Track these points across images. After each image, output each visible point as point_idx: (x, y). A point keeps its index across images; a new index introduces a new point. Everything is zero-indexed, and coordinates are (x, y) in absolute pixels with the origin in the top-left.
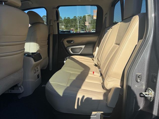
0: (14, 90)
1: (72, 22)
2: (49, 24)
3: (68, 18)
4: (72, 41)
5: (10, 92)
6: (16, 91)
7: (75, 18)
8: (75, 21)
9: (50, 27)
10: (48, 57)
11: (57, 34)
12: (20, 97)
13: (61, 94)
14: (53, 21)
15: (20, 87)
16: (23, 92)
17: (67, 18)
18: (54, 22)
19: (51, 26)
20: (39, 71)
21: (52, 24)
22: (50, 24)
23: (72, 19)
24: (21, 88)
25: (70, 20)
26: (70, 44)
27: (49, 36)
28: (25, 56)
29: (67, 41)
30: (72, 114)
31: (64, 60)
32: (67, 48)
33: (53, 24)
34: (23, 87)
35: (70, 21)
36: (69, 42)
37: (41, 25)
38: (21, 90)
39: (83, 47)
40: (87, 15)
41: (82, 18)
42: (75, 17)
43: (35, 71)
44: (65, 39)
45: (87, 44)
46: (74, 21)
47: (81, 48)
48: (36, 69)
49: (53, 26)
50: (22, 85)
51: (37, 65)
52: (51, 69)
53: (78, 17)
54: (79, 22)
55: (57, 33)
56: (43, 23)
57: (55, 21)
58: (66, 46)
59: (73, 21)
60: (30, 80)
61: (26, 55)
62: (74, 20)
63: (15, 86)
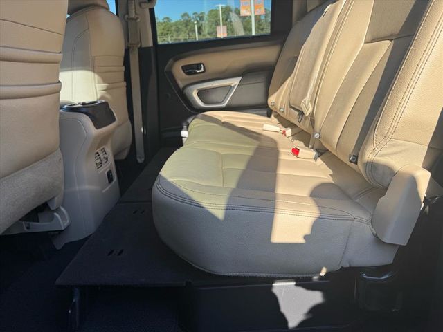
0: (38, 222)
1: (178, 30)
2: (124, 15)
3: (165, 20)
4: (198, 66)
5: (26, 230)
6: (45, 224)
7: (186, 17)
8: (186, 26)
9: (127, 23)
10: (129, 122)
11: (149, 48)
12: (59, 245)
13: (219, 212)
14: (138, 7)
15: (57, 210)
16: (68, 228)
17: (161, 21)
18: (140, 6)
19: (132, 19)
20: (111, 160)
21: (134, 13)
22: (128, 13)
23: (176, 22)
24: (62, 214)
25: (172, 26)
26: (193, 78)
27: (127, 52)
28: (61, 111)
29: (185, 68)
30: (256, 277)
31: (181, 129)
32: (187, 91)
33: (136, 13)
34: (66, 209)
35: (173, 28)
36: (190, 70)
37: (102, 12)
38: (61, 221)
39: (235, 82)
40: (220, 6)
41: (206, 17)
42: (185, 14)
43: (99, 161)
44: (176, 60)
45: (246, 73)
46: (184, 29)
47: (229, 87)
48: (100, 152)
49: (138, 20)
50: (63, 206)
51: (103, 140)
52: (140, 158)
53: (194, 14)
54: (200, 29)
55: (151, 44)
56: (107, 9)
57: (143, 2)
58: (181, 85)
59: (180, 27)
60: (87, 187)
61: (66, 106)
62: (184, 25)
63: (42, 209)
